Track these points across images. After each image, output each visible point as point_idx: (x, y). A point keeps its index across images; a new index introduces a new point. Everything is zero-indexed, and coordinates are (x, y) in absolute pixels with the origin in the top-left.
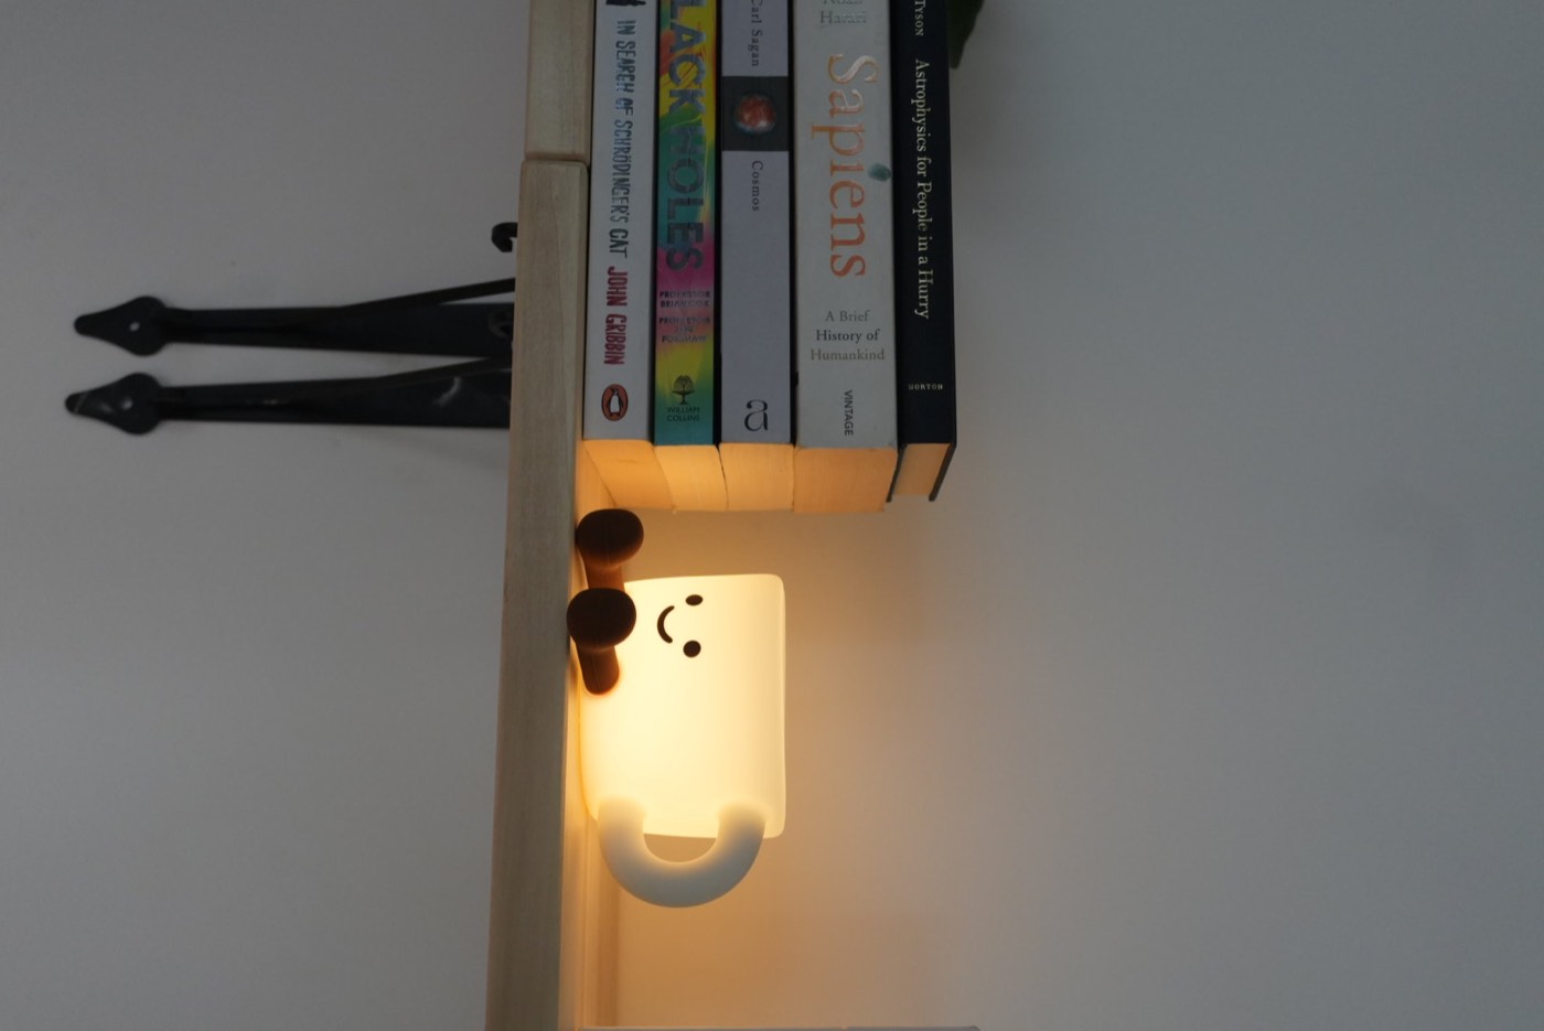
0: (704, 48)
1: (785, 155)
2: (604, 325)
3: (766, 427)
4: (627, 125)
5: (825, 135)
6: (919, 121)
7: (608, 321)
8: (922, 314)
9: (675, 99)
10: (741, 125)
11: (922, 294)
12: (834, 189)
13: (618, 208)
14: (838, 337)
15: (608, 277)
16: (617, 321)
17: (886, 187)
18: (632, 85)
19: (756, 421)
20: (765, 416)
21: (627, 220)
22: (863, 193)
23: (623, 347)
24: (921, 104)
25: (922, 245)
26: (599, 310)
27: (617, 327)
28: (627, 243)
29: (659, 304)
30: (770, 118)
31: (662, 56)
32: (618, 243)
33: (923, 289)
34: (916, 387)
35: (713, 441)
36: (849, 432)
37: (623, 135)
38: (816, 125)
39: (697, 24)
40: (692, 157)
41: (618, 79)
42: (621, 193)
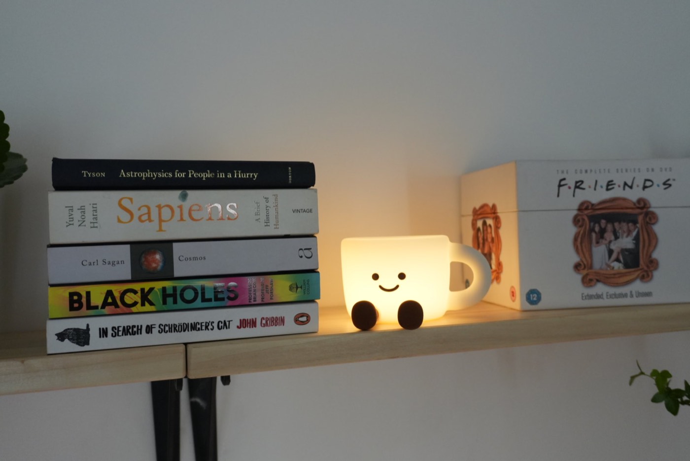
0: (116, 290)
1: (175, 245)
2: (266, 328)
3: (311, 249)
4: (161, 327)
5: (163, 224)
6: (155, 176)
7: (264, 326)
8: (256, 176)
9: (146, 304)
10: (159, 268)
11: (246, 176)
12: (193, 219)
13: (207, 328)
14: (268, 216)
15: (242, 328)
16: (264, 322)
17: (192, 194)
18: (138, 326)
19: (308, 253)
20: (305, 249)
21: (213, 322)
22: (196, 205)
23: (276, 317)
24: (145, 175)
25: (222, 175)
26: (258, 331)
27: (266, 322)
28: (225, 321)
29: (255, 303)
30: (155, 253)
31: (121, 312)
32: (225, 325)
33: (244, 176)
34: (290, 179)
35: (318, 272)
36: (311, 211)
37: (167, 328)
38: (158, 229)
39: (101, 293)
40: (178, 293)
41: (135, 334)
42: (199, 326)
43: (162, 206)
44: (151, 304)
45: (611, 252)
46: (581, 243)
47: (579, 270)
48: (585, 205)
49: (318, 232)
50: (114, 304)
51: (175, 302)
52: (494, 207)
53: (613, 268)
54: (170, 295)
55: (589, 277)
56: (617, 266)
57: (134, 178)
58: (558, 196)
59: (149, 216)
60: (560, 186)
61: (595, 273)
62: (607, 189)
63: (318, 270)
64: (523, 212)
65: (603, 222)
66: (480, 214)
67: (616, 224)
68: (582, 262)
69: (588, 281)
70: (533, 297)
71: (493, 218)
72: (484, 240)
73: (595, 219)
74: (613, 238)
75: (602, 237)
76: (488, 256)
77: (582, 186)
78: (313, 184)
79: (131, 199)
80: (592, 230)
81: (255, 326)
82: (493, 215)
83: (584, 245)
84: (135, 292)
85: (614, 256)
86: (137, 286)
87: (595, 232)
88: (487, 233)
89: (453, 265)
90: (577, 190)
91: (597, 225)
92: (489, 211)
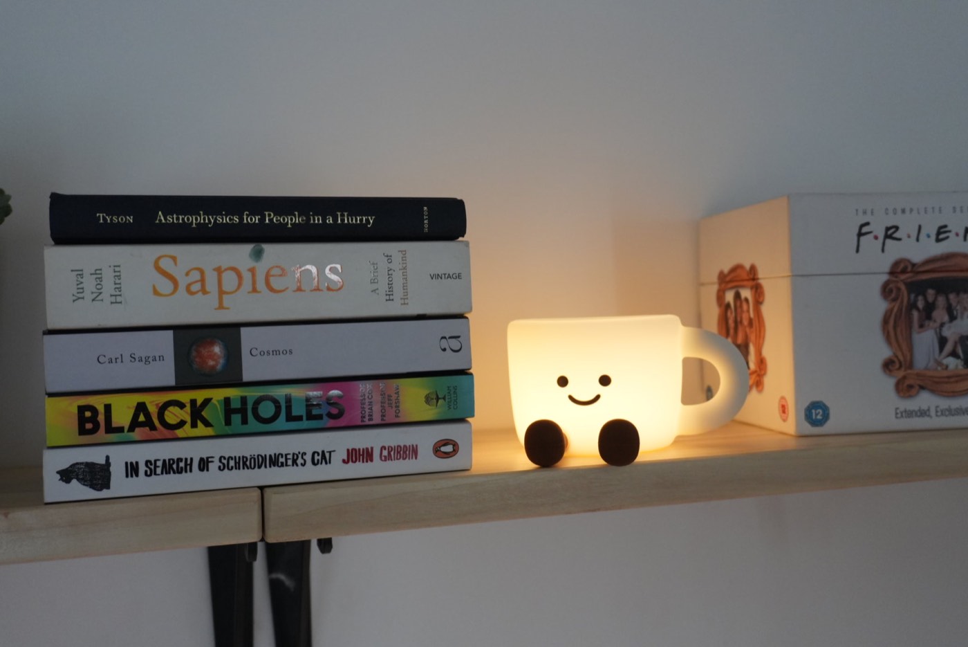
0: (151, 402)
1: (243, 330)
2: (389, 463)
3: (459, 337)
4: (223, 461)
5: (225, 297)
6: (212, 221)
7: (385, 460)
8: (371, 222)
9: (199, 423)
10: (219, 367)
11: (356, 220)
12: (272, 290)
13: (295, 462)
14: (390, 285)
15: (350, 463)
16: (385, 453)
17: (270, 250)
18: (186, 459)
19: (455, 344)
20: (450, 338)
21: (305, 454)
22: (277, 267)
23: (405, 446)
24: (196, 219)
25: (318, 220)
26: (376, 467)
27: (389, 453)
28: (323, 452)
29: (371, 423)
30: (212, 344)
31: (160, 438)
32: (323, 458)
33: (352, 220)
34: (426, 226)
35: (471, 374)
36: (459, 276)
37: (232, 463)
38: (217, 305)
39: (129, 408)
40: (250, 407)
41: (181, 473)
42: (282, 460)
43: (223, 269)
44: (207, 424)
45: (943, 341)
46: (895, 327)
47: (890, 371)
48: (902, 266)
49: (470, 310)
50: (149, 423)
51: (245, 421)
52: (753, 269)
53: (947, 367)
54: (236, 411)
55: (908, 382)
56: (952, 363)
57: (178, 224)
58: (857, 251)
59: (203, 286)
60: (860, 234)
61: (918, 375)
62: (938, 240)
63: (471, 371)
64: (799, 277)
65: (931, 293)
66: (731, 281)
67: (952, 296)
68: (897, 357)
69: (905, 389)
70: (815, 413)
71: (752, 288)
72: (737, 323)
73: (917, 288)
74: (946, 318)
75: (929, 317)
76: (744, 348)
77: (896, 235)
78: (463, 233)
79: (174, 259)
80: (913, 306)
81: (372, 460)
82: (751, 283)
83: (899, 330)
84: (181, 405)
85: (949, 347)
86: (185, 397)
87: (918, 309)
88: (742, 311)
89: (686, 362)
90: (888, 241)
91: (920, 298)
92: (745, 276)
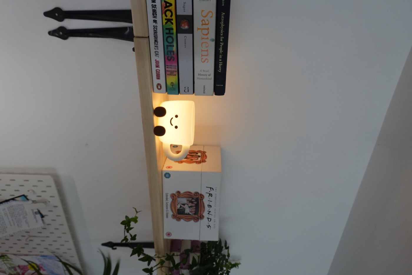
0: (172, 8)
1: (192, 35)
2: (155, 72)
3: (188, 92)
4: (156, 27)
5: (201, 30)
6: (222, 28)
8: (219, 71)
9: (166, 21)
10: (182, 27)
11: (220, 67)
12: (202, 44)
13: (155, 46)
14: (203, 75)
15: (155, 61)
16: (158, 71)
17: (213, 44)
18: (156, 16)
19: (186, 90)
20: (188, 90)
21: (158, 49)
22: (208, 45)
23: (160, 76)
24: (222, 24)
25: (220, 57)
26: (154, 68)
27: (158, 72)
28: (158, 54)
29: (166, 68)
30: (188, 26)
31: (162, 9)
34: (218, 85)
35: (178, 94)
36: (204, 93)
37: (155, 29)
38: (198, 28)
39: (171, 1)
40: (171, 35)
41: (153, 15)
42: (156, 43)
43: (208, 30)
44: (166, 23)
45: (184, 205)
46: (188, 194)
47: (177, 193)
48: (202, 197)
49: (195, 95)
50: (166, 7)
51: (167, 33)
52: (205, 161)
53: (178, 205)
54: (170, 31)
55: (174, 196)
56: (179, 206)
57: (221, 19)
58: (207, 187)
59: (204, 24)
60: (211, 188)
61: (176, 199)
62: (208, 205)
63: (179, 94)
64: (201, 174)
65: (196, 203)
66: (203, 155)
67: (195, 207)
68: (181, 194)
69: (173, 196)
70: (168, 175)
71: (200, 161)
72: (192, 156)
73: (197, 200)
74: (189, 206)
75: (190, 202)
76: (186, 158)
77: (210, 196)
78: (216, 94)
79: (212, 17)
80: (193, 199)
81: (156, 67)
82: (202, 161)
83: (187, 195)
84: (171, 16)
85: (182, 206)
86: (174, 17)
87: (192, 200)
88: (195, 158)
89: (181, 146)
90: (209, 194)
91: (195, 200)
92: (204, 159)
